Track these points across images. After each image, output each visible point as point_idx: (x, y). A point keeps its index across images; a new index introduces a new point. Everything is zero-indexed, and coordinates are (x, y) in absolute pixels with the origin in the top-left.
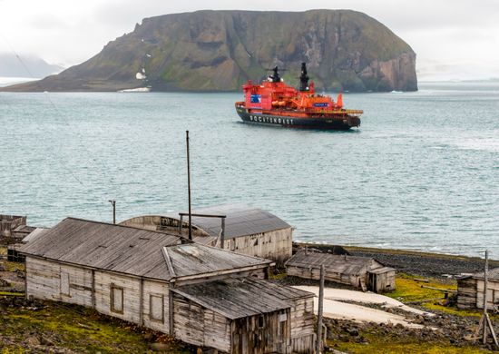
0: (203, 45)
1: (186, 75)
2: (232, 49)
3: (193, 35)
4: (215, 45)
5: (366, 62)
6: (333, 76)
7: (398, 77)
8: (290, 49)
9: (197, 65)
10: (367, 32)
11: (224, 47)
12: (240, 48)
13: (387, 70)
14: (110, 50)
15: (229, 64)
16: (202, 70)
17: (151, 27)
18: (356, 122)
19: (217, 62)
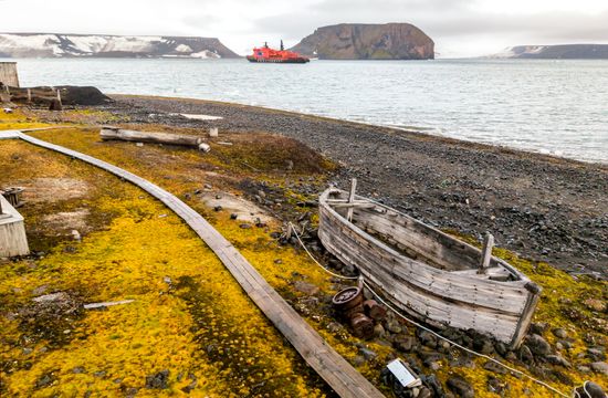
0: (342, 39)
1: (335, 52)
2: (354, 41)
3: (338, 35)
4: (347, 39)
5: (412, 46)
6: (397, 53)
7: (425, 54)
8: (379, 41)
9: (339, 48)
10: (413, 33)
11: (350, 41)
12: (357, 41)
13: (421, 51)
15: (352, 47)
16: (341, 51)
17: (321, 31)
19: (347, 47)
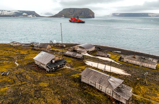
0: (70, 12)
1: (68, 16)
2: (74, 13)
3: (69, 11)
4: (72, 12)
5: (89, 14)
6: (85, 16)
8: (80, 13)
9: (70, 15)
10: (89, 11)
13: (91, 15)
14: (60, 13)
18: (85, 22)
19: (72, 14)
